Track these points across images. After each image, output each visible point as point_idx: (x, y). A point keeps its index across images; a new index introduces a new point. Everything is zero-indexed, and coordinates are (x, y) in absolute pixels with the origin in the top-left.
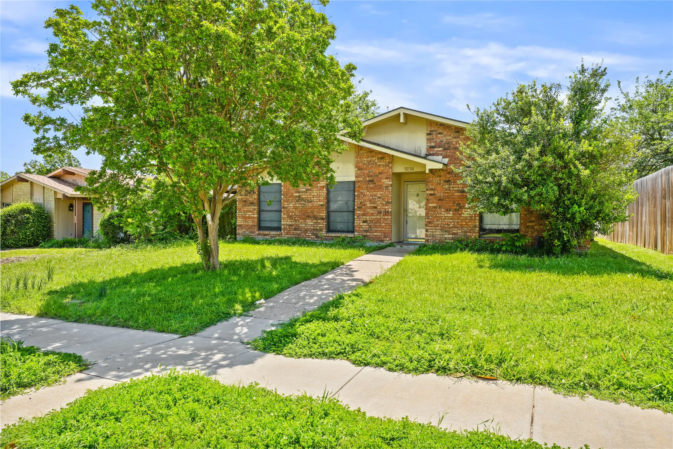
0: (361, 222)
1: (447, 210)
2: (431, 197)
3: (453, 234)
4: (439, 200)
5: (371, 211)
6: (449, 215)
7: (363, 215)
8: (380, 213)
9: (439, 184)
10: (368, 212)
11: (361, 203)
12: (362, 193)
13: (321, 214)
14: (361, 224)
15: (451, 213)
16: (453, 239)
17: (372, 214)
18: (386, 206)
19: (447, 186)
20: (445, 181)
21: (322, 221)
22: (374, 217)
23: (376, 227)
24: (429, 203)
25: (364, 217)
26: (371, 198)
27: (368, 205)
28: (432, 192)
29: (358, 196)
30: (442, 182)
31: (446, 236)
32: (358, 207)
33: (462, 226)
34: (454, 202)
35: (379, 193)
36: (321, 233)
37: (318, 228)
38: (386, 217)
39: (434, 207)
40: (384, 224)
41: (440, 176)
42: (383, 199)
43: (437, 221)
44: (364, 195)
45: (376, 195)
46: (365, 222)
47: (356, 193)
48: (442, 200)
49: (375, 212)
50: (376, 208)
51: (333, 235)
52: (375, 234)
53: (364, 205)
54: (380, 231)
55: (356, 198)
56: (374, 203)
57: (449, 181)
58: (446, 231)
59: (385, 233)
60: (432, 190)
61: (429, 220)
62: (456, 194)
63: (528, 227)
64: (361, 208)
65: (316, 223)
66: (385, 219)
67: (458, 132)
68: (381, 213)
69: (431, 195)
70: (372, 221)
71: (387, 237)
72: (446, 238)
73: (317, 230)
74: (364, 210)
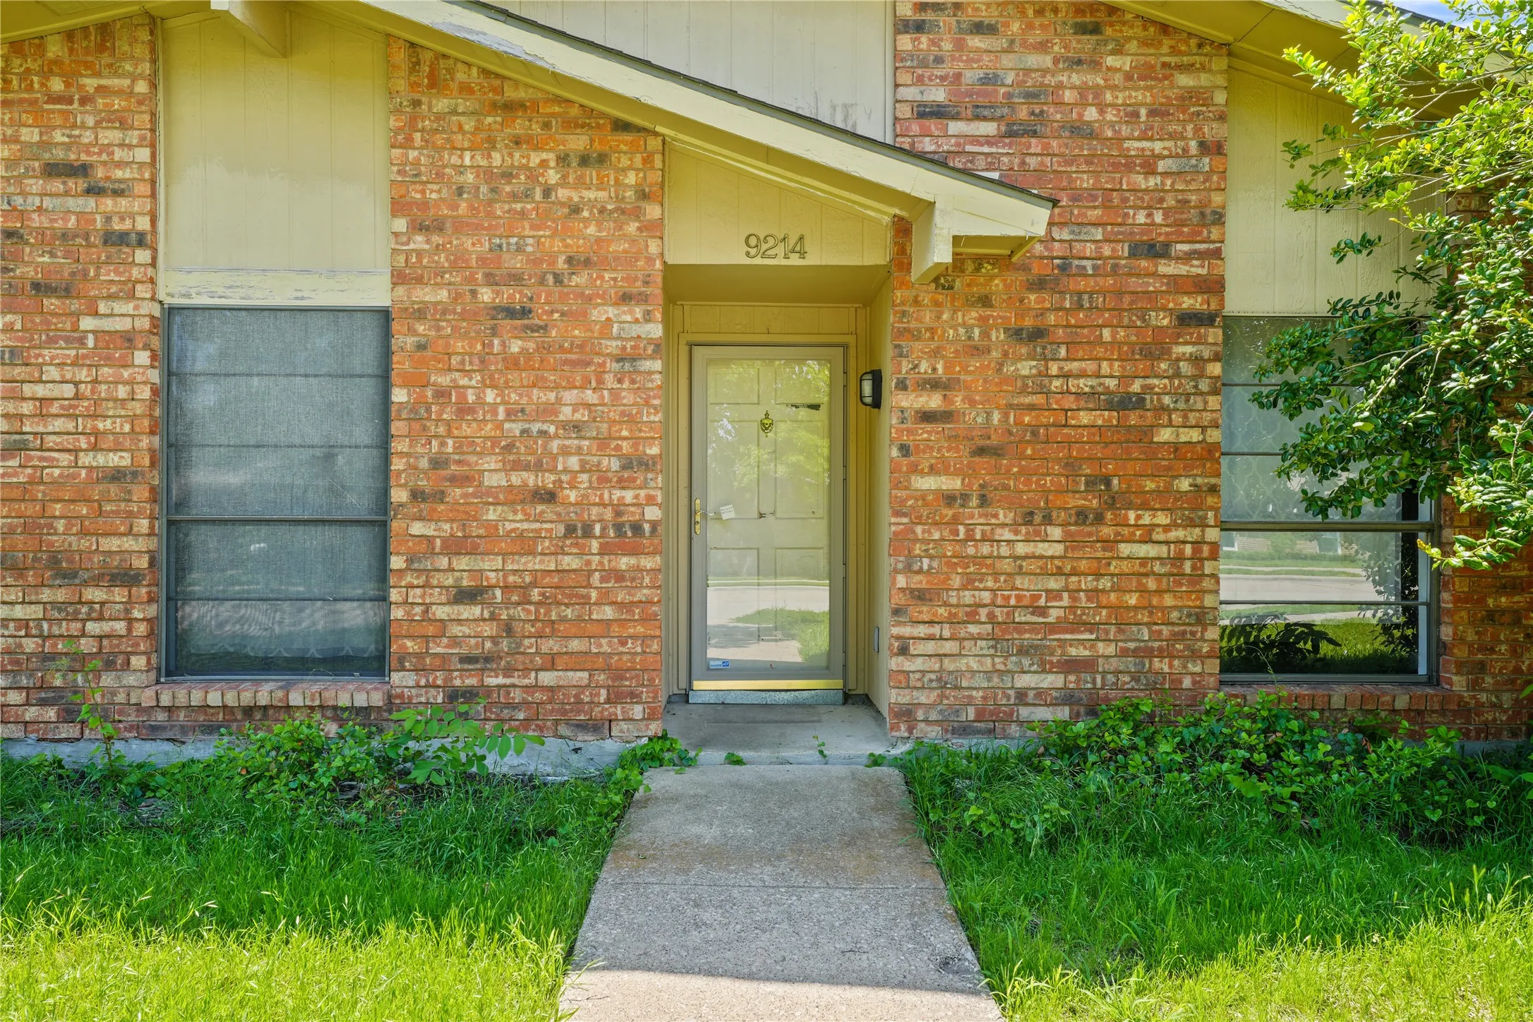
0: (436, 595)
1: (1028, 518)
2: (925, 433)
3: (1070, 666)
4: (981, 451)
5: (515, 521)
6: (1042, 549)
7: (455, 547)
8: (577, 531)
9: (978, 351)
10: (492, 527)
11: (438, 463)
12: (442, 394)
13: (112, 544)
14: (441, 612)
15: (1056, 532)
16: (1067, 698)
17: (525, 544)
18: (623, 484)
19: (1026, 368)
20: (1017, 334)
21: (119, 595)
22: (535, 564)
23: (551, 628)
24: (915, 469)
25: (463, 563)
26: (515, 428)
27: (492, 480)
28: (934, 402)
29: (417, 414)
30: (998, 336)
31: (1024, 681)
32: (416, 495)
33: (1122, 619)
34: (1071, 467)
35: (570, 396)
36: (107, 680)
37: (87, 645)
38: (624, 562)
39: (950, 499)
40: (608, 612)
41: (985, 301)
42: (603, 443)
43: (968, 584)
44: (464, 410)
45: (548, 411)
46: (465, 596)
47: (399, 395)
48: (996, 452)
49: (549, 522)
50: (550, 497)
51: (214, 699)
52: (547, 678)
53: (455, 480)
54: (578, 661)
55: (397, 427)
56: (538, 467)
57: (1037, 334)
58: (1023, 651)
59: (618, 674)
60: (933, 384)
61: (919, 581)
62: (1085, 418)
63: (1491, 616)
64: (440, 496)
65: (68, 611)
66: (619, 576)
67: (1095, 29)
68: (588, 532)
69: (927, 417)
70: (525, 588)
71: (634, 697)
72: (1021, 695)
73: (79, 661)
74: (465, 516)
